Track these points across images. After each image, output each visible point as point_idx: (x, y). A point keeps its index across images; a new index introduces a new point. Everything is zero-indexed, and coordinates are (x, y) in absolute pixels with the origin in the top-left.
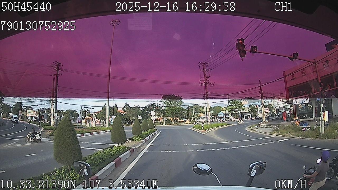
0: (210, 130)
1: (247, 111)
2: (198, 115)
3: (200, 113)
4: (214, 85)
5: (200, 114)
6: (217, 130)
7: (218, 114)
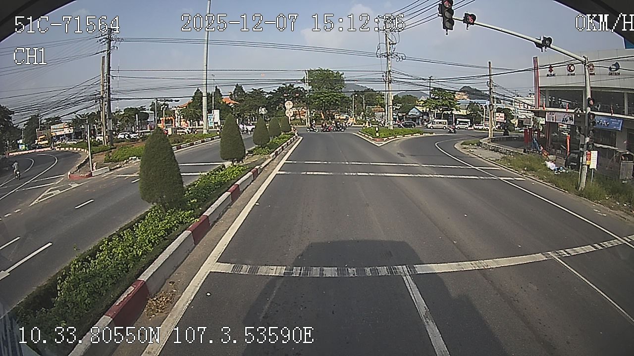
0: (391, 139)
1: (463, 112)
2: (372, 109)
3: (377, 105)
4: (403, 59)
5: (376, 108)
6: (404, 141)
7: (409, 112)
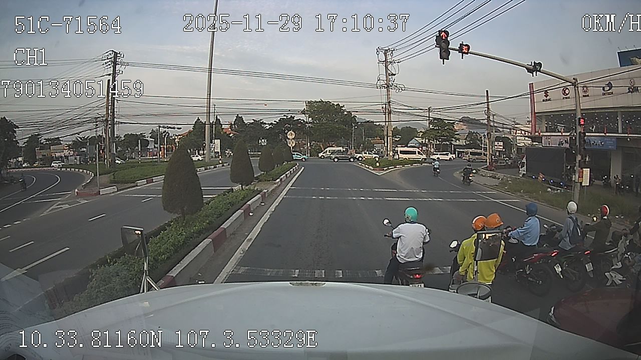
0: (391, 169)
1: (462, 142)
2: (372, 141)
3: (376, 137)
4: (402, 90)
5: (376, 140)
7: (408, 143)
